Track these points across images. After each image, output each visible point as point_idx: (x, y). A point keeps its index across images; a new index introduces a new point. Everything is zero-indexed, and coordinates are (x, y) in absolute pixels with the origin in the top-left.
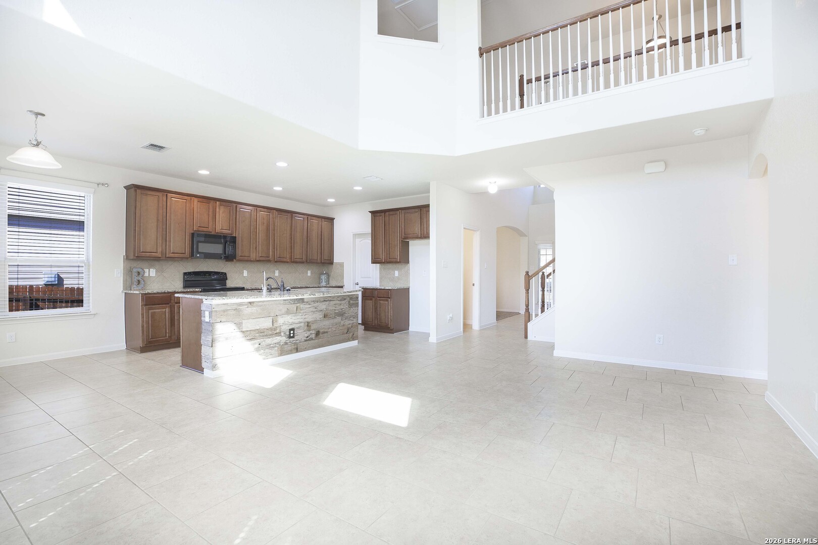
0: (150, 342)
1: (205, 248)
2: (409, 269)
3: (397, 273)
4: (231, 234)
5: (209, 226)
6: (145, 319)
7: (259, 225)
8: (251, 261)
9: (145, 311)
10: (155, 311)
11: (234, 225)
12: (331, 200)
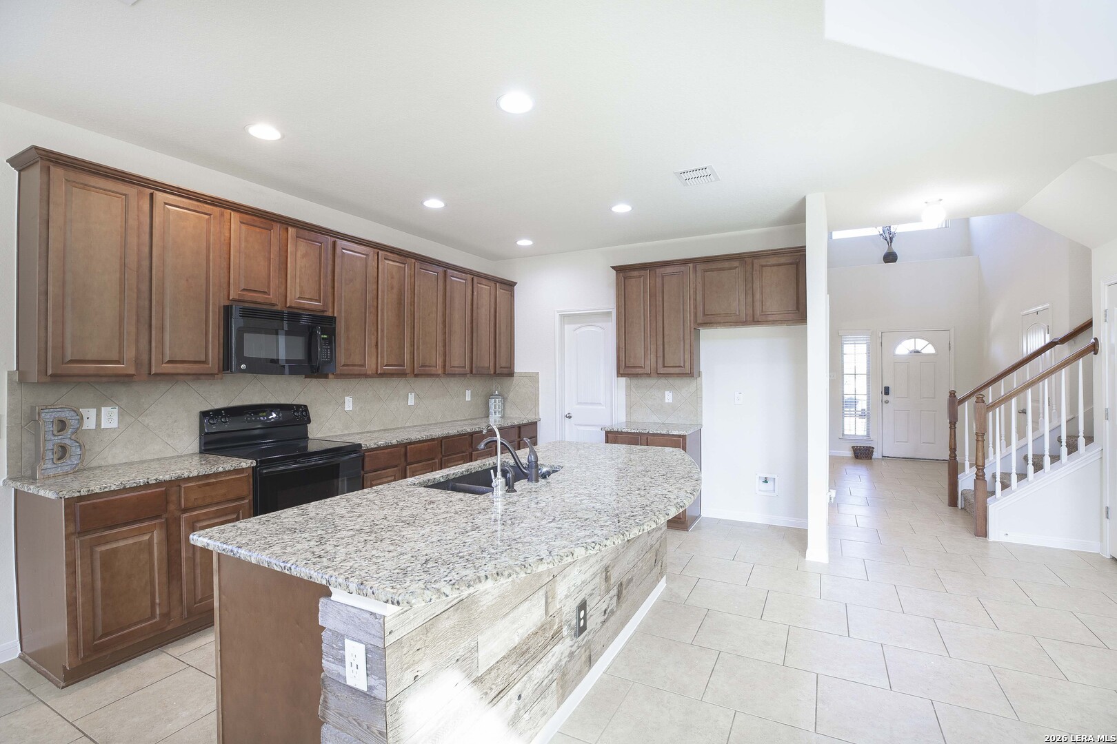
0: (98, 649)
1: (256, 346)
2: (699, 389)
3: (669, 397)
4: (323, 311)
5: (269, 287)
6: (79, 579)
7: (383, 292)
8: (366, 376)
9: (78, 553)
10: (114, 545)
11: (330, 290)
12: (525, 243)
